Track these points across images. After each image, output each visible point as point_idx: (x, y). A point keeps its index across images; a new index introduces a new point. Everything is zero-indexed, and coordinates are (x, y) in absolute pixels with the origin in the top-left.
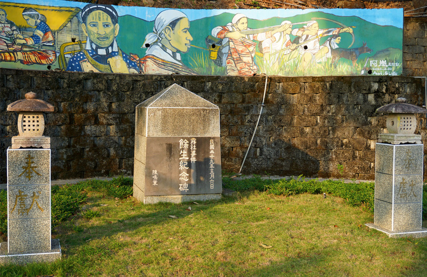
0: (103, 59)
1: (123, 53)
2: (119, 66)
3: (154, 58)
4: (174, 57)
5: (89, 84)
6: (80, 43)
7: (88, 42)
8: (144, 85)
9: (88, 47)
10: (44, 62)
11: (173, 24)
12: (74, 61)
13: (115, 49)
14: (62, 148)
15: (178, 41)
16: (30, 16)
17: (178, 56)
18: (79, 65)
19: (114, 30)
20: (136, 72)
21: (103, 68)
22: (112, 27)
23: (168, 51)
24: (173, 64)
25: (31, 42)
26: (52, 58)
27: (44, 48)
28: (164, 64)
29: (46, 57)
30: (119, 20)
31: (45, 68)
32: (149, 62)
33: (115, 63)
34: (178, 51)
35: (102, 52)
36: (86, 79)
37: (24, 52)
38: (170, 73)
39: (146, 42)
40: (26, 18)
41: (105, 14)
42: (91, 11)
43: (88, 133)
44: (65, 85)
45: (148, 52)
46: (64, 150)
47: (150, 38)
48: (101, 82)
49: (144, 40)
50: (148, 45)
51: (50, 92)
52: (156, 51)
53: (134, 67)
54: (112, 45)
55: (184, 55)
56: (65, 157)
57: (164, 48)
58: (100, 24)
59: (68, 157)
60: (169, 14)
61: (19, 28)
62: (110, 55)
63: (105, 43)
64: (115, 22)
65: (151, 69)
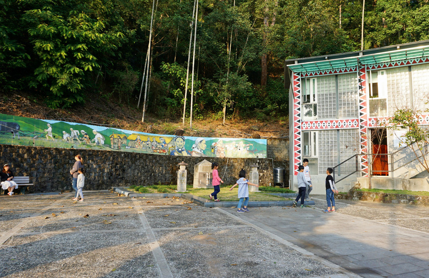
0: (180, 152)
1: (186, 150)
2: (185, 154)
3: (195, 152)
5: (178, 159)
6: (174, 147)
7: (176, 147)
11: (201, 142)
12: (172, 152)
13: (184, 149)
15: (202, 146)
16: (161, 139)
17: (202, 151)
18: (174, 154)
19: (184, 143)
21: (180, 154)
24: (200, 154)
25: (161, 147)
26: (167, 151)
28: (198, 153)
29: (165, 151)
31: (164, 154)
32: (194, 153)
35: (180, 150)
37: (159, 150)
38: (200, 156)
41: (181, 139)
42: (177, 138)
45: (193, 150)
47: (194, 146)
49: (192, 146)
50: (193, 148)
52: (196, 149)
53: (189, 154)
55: (204, 151)
57: (198, 149)
58: (180, 141)
60: (200, 139)
61: (158, 143)
62: (182, 151)
63: (182, 147)
64: (184, 141)
65: (194, 155)
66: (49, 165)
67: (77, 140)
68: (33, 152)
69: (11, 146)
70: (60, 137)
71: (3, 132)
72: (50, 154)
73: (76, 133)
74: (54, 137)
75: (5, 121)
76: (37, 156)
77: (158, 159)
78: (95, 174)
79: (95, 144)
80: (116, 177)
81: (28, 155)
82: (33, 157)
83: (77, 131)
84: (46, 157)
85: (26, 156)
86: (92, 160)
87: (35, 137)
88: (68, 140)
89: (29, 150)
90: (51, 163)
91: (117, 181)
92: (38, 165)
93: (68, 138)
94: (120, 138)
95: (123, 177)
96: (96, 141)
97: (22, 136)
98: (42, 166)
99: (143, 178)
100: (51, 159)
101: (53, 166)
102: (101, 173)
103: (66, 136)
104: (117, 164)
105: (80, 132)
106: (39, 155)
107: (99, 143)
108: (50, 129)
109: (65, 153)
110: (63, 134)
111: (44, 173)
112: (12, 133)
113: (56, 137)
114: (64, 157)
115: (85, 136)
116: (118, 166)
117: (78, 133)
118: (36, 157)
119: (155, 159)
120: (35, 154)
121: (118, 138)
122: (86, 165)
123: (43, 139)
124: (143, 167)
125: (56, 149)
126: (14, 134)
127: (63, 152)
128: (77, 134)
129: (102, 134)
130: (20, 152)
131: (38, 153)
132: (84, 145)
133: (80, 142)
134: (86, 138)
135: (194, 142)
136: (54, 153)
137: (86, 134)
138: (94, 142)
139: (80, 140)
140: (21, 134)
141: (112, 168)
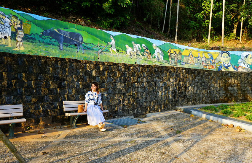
0: (227, 67)
1: (232, 65)
2: (231, 69)
3: (241, 67)
4: (247, 66)
5: (229, 75)
6: (221, 63)
7: (223, 62)
8: (244, 75)
9: (223, 64)
10: (213, 68)
11: (247, 56)
12: (220, 68)
13: (230, 64)
14: (223, 94)
15: (248, 61)
16: (209, 55)
17: (249, 66)
18: (221, 69)
19: (229, 58)
20: (236, 71)
21: (227, 70)
22: (228, 58)
23: (245, 64)
24: (247, 69)
25: (210, 63)
26: (214, 67)
27: (213, 64)
28: (245, 68)
29: (213, 67)
30: (230, 55)
32: (240, 68)
33: (230, 68)
34: (249, 64)
35: (226, 65)
36: (229, 73)
37: (208, 66)
38: (247, 71)
39: (239, 62)
40: (208, 55)
41: (227, 54)
42: (223, 53)
43: (229, 89)
44: (224, 75)
45: (239, 65)
46: (224, 94)
47: (240, 61)
48: (232, 74)
49: (238, 61)
50: (239, 63)
51: (220, 77)
52: (242, 65)
53: (236, 69)
54: (229, 63)
55: (250, 66)
56: (224, 96)
57: (244, 64)
58: (226, 57)
59: (225, 96)
60: (245, 53)
61: (207, 59)
62: (229, 66)
63: (227, 63)
64: (229, 56)
65: (240, 70)
66: (119, 84)
67: (139, 55)
68: (101, 68)
69: (76, 61)
70: (124, 52)
71: (66, 44)
72: (119, 70)
73: (137, 47)
74: (118, 51)
75: (66, 30)
76: (106, 73)
77: (212, 75)
78: (162, 93)
79: (155, 60)
80: (180, 96)
81: (96, 73)
82: (101, 74)
83: (139, 45)
84: (115, 74)
85: (94, 73)
86: (159, 78)
87: (99, 51)
88: (131, 55)
89: (97, 65)
90: (120, 81)
91: (180, 99)
92: (108, 84)
93: (131, 52)
94: (176, 54)
95: (185, 96)
96: (156, 57)
97: (86, 49)
98: (112, 86)
99: (201, 96)
100: (120, 77)
101: (123, 85)
102: (167, 91)
103: (129, 50)
104: (180, 81)
105: (141, 46)
106: (108, 72)
107: (159, 59)
108: (113, 42)
109: (133, 69)
110: (126, 48)
111: (114, 94)
112: (76, 45)
113: (120, 51)
114: (132, 74)
115: (146, 50)
116: (181, 83)
117: (140, 47)
118: (104, 75)
119: (210, 75)
120: (103, 71)
121: (175, 53)
122: (153, 83)
123: (108, 53)
124: (201, 84)
125: (125, 65)
126: (78, 47)
127: (132, 68)
128: (139, 49)
129: (160, 49)
130: (88, 68)
131: (106, 70)
132: (146, 60)
133: (142, 57)
134: (147, 52)
135: (240, 57)
136: (123, 70)
137: (147, 49)
138: (155, 58)
139: (142, 55)
140: (85, 47)
141: (175, 86)
